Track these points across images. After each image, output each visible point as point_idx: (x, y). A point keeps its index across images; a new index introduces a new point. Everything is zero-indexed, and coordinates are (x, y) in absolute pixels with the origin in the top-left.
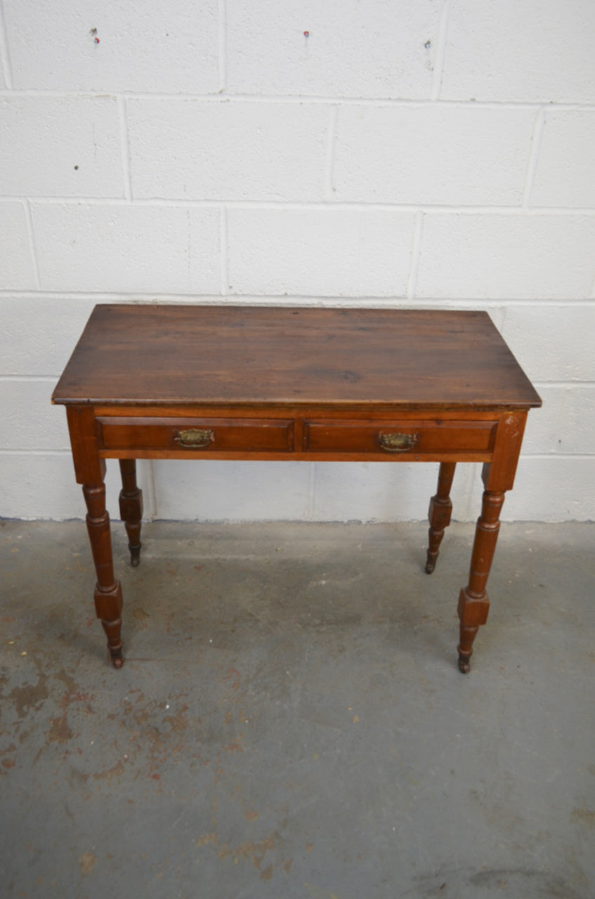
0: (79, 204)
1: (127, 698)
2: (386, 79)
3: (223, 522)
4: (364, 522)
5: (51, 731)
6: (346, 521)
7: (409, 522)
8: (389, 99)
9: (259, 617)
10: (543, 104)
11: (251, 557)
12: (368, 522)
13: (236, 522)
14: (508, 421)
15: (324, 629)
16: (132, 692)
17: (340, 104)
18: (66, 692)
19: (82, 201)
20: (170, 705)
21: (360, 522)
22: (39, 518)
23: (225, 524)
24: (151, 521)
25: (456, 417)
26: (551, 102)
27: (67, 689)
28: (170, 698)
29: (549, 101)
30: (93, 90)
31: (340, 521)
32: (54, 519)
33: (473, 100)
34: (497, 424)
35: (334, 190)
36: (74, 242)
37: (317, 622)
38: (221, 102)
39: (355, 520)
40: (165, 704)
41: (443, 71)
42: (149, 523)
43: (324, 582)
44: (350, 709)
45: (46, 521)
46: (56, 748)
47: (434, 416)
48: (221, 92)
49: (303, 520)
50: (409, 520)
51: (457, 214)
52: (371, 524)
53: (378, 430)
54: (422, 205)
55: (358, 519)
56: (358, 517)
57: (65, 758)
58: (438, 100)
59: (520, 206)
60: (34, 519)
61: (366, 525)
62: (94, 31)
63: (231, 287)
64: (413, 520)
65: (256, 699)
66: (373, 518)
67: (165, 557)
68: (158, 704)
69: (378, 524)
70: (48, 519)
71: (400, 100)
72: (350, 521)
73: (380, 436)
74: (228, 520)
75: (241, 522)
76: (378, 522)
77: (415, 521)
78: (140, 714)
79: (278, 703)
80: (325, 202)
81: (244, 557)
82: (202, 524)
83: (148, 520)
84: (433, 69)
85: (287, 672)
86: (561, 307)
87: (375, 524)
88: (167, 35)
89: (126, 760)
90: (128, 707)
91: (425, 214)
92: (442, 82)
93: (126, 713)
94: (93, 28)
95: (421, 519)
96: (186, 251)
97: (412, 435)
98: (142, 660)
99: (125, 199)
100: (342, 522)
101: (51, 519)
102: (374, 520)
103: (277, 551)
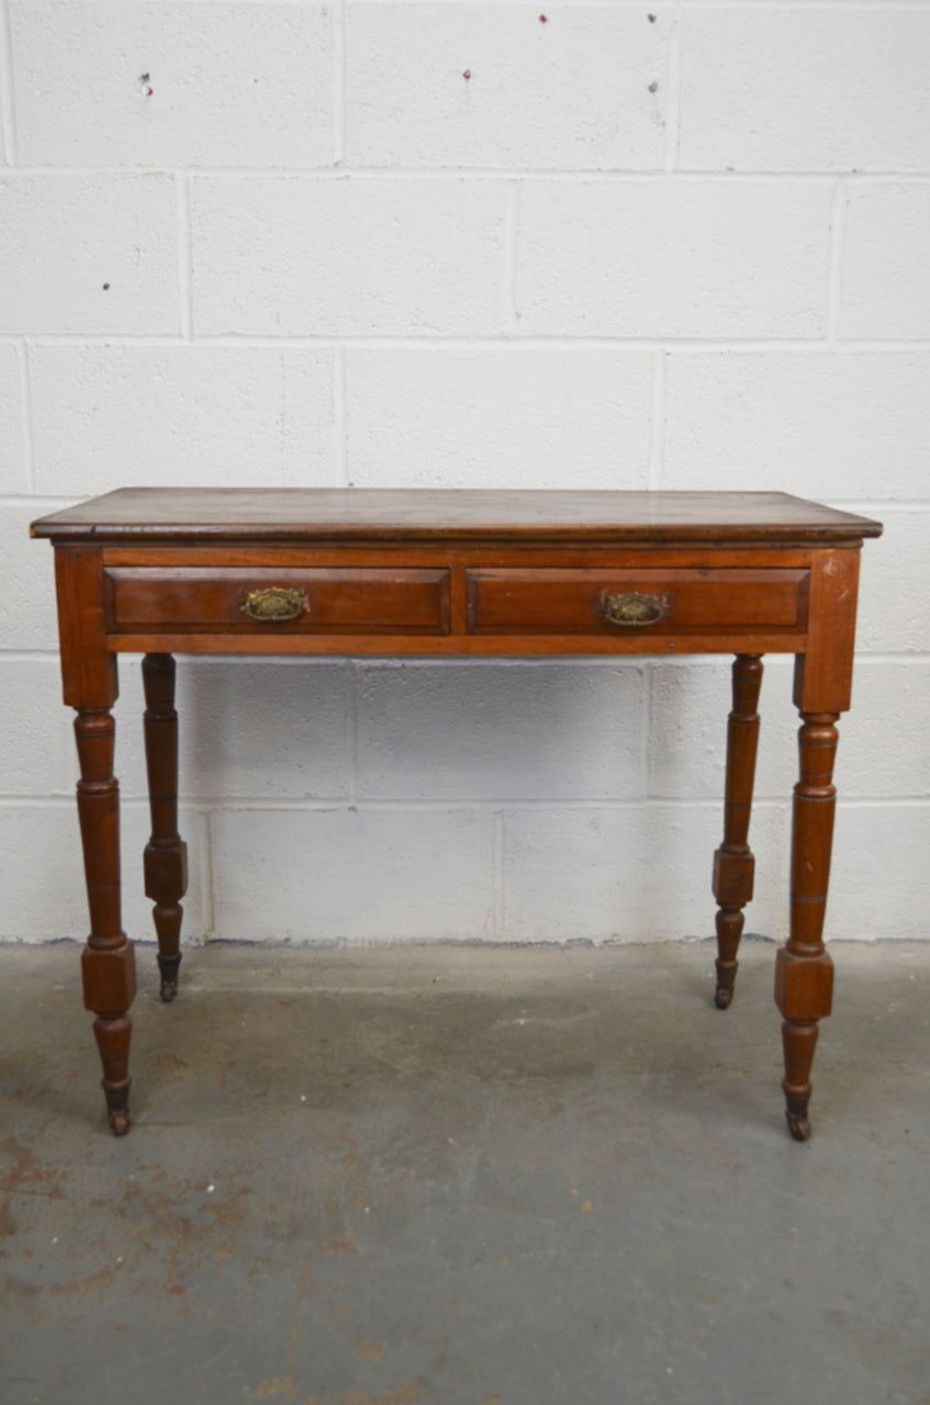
0: (108, 345)
1: (131, 1177)
2: (593, 140)
3: (336, 944)
4: (597, 942)
6: (563, 941)
7: (680, 942)
8: (599, 170)
9: (399, 1067)
10: (841, 175)
11: (387, 990)
12: (605, 942)
13: (359, 945)
14: (828, 569)
15: (522, 1082)
16: (142, 1168)
17: (522, 179)
18: (12, 1168)
19: (112, 342)
20: (215, 1186)
21: (591, 942)
23: (340, 947)
24: (203, 944)
25: (733, 562)
26: (855, 171)
27: (15, 1164)
28: (216, 1176)
29: (851, 169)
30: (139, 165)
31: (553, 941)
32: (25, 940)
33: (731, 170)
34: (808, 576)
35: (518, 316)
36: (95, 409)
37: (510, 1072)
38: (338, 179)
39: (580, 939)
40: (207, 1185)
41: (679, 127)
42: (198, 947)
43: (522, 1022)
44: (575, 1191)
45: (12, 944)
47: (696, 558)
48: (336, 164)
49: (484, 938)
50: (681, 937)
51: (722, 353)
52: (610, 947)
53: (600, 585)
54: (664, 340)
55: (585, 936)
56: (585, 935)
58: (676, 171)
59: (822, 339)
61: (601, 948)
62: (146, 77)
64: (688, 937)
65: (387, 1178)
66: (615, 935)
67: (225, 989)
68: (192, 1184)
69: (623, 946)
70: (15, 940)
71: (615, 171)
72: (569, 941)
73: (603, 599)
74: (345, 939)
75: (370, 944)
76: (623, 941)
77: (693, 940)
78: (155, 1199)
79: (430, 1183)
80: (505, 338)
81: (371, 990)
82: (298, 948)
83: (197, 940)
84: (663, 124)
85: (451, 1140)
87: (618, 946)
88: (256, 81)
89: (119, 1266)
90: (132, 1190)
91: (668, 354)
92: (679, 144)
93: (127, 1198)
94: (145, 73)
95: (702, 936)
96: (277, 423)
97: (660, 595)
98: (167, 1124)
99: (180, 336)
100: (556, 943)
101: (21, 940)
102: (615, 938)
103: (434, 981)
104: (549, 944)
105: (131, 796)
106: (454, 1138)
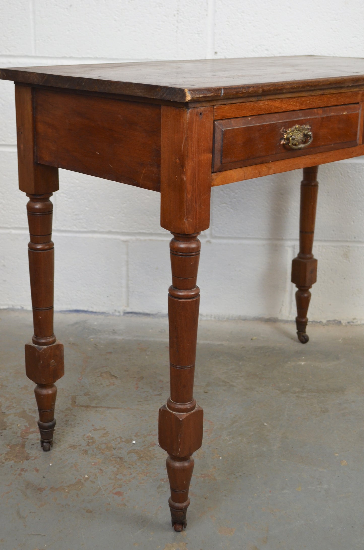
1: (90, 434)
4: (344, 322)
5: (6, 454)
6: (324, 321)
9: (234, 384)
11: (225, 343)
12: (349, 323)
13: (209, 318)
15: (305, 395)
16: (95, 430)
18: (25, 426)
20: (136, 441)
22: (11, 307)
24: (122, 314)
27: (27, 424)
28: (136, 436)
31: (319, 321)
32: (25, 308)
36: (71, 6)
37: (297, 390)
39: (334, 321)
40: (132, 440)
42: (119, 316)
43: (303, 363)
44: (337, 455)
45: (18, 310)
46: (11, 467)
52: (352, 325)
55: (337, 319)
57: (20, 474)
60: (5, 307)
61: (346, 326)
63: (216, 53)
65: (231, 442)
66: (354, 319)
67: (135, 339)
68: (123, 440)
70: (19, 307)
72: (328, 321)
76: (359, 323)
78: (104, 446)
79: (255, 446)
81: (217, 343)
83: (119, 312)
85: (266, 424)
87: (356, 326)
89: (86, 480)
90: (91, 441)
93: (88, 444)
96: (174, 15)
98: (108, 408)
100: (320, 322)
101: (23, 308)
102: (355, 321)
103: (252, 339)
104: (316, 322)
105: (85, 230)
106: (267, 423)
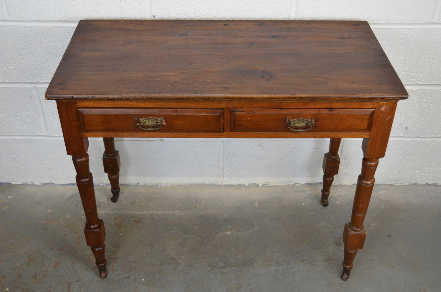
3: (158, 185)
4: (260, 185)
6: (247, 184)
7: (293, 185)
12: (263, 185)
13: (166, 185)
14: (383, 109)
21: (258, 185)
23: (159, 186)
25: (343, 106)
34: (374, 111)
39: (254, 184)
47: (327, 105)
49: (216, 183)
52: (265, 187)
53: (286, 115)
55: (256, 183)
61: (262, 187)
64: (296, 183)
66: (267, 182)
69: (271, 187)
72: (250, 184)
73: (287, 120)
74: (161, 183)
75: (171, 185)
76: (271, 185)
77: (299, 184)
82: (142, 186)
86: (409, 29)
87: (269, 187)
95: (302, 183)
97: (311, 119)
100: (244, 185)
102: (268, 184)
104: (242, 185)
